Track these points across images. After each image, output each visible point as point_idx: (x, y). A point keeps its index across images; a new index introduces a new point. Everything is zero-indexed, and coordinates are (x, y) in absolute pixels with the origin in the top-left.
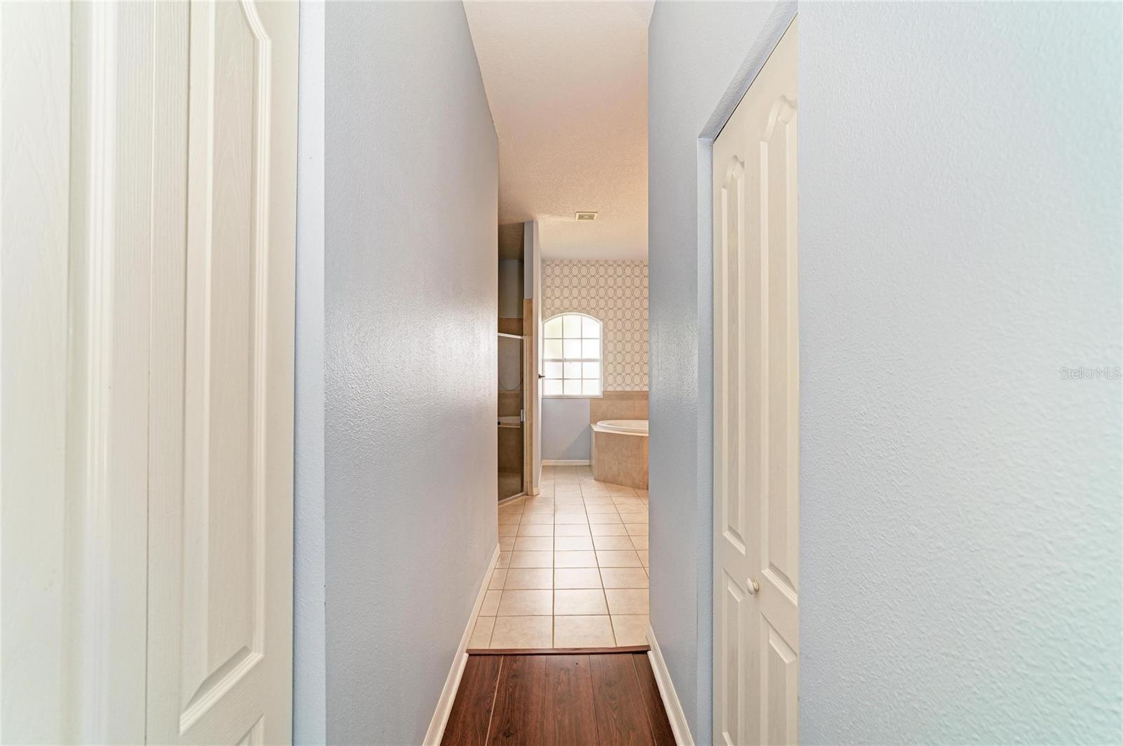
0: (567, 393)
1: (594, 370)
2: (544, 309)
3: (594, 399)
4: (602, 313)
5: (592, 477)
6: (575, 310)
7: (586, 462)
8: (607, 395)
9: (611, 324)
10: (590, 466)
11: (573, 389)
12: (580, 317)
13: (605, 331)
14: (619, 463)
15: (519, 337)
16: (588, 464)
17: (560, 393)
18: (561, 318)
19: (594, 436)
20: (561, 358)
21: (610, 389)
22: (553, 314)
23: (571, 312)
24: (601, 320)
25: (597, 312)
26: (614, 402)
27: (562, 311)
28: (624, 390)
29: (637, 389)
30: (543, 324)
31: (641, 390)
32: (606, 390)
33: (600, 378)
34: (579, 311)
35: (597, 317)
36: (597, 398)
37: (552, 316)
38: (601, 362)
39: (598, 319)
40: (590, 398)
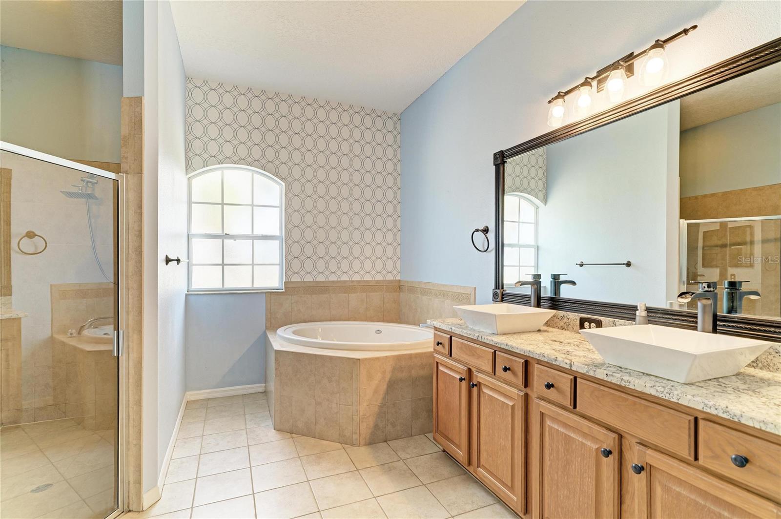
0: (230, 284)
1: (272, 252)
2: (190, 154)
3: (270, 294)
4: (284, 170)
5: (270, 423)
6: (241, 161)
7: (259, 387)
8: (290, 288)
9: (297, 188)
10: (265, 393)
11: (239, 280)
12: (250, 174)
13: (289, 195)
14: (318, 404)
15: (112, 175)
16: (261, 390)
17: (217, 285)
18: (219, 173)
19: (272, 357)
20: (220, 232)
21: (296, 278)
22: (205, 164)
23: (235, 163)
24: (282, 179)
25: (277, 168)
26: (301, 297)
27: (222, 161)
28: (315, 280)
29: (333, 278)
30: (189, 179)
31: (339, 280)
32: (289, 280)
33: (281, 263)
34: (248, 164)
35: (276, 174)
36: (275, 292)
37: (204, 166)
38: (281, 241)
39: (278, 177)
40: (266, 293)
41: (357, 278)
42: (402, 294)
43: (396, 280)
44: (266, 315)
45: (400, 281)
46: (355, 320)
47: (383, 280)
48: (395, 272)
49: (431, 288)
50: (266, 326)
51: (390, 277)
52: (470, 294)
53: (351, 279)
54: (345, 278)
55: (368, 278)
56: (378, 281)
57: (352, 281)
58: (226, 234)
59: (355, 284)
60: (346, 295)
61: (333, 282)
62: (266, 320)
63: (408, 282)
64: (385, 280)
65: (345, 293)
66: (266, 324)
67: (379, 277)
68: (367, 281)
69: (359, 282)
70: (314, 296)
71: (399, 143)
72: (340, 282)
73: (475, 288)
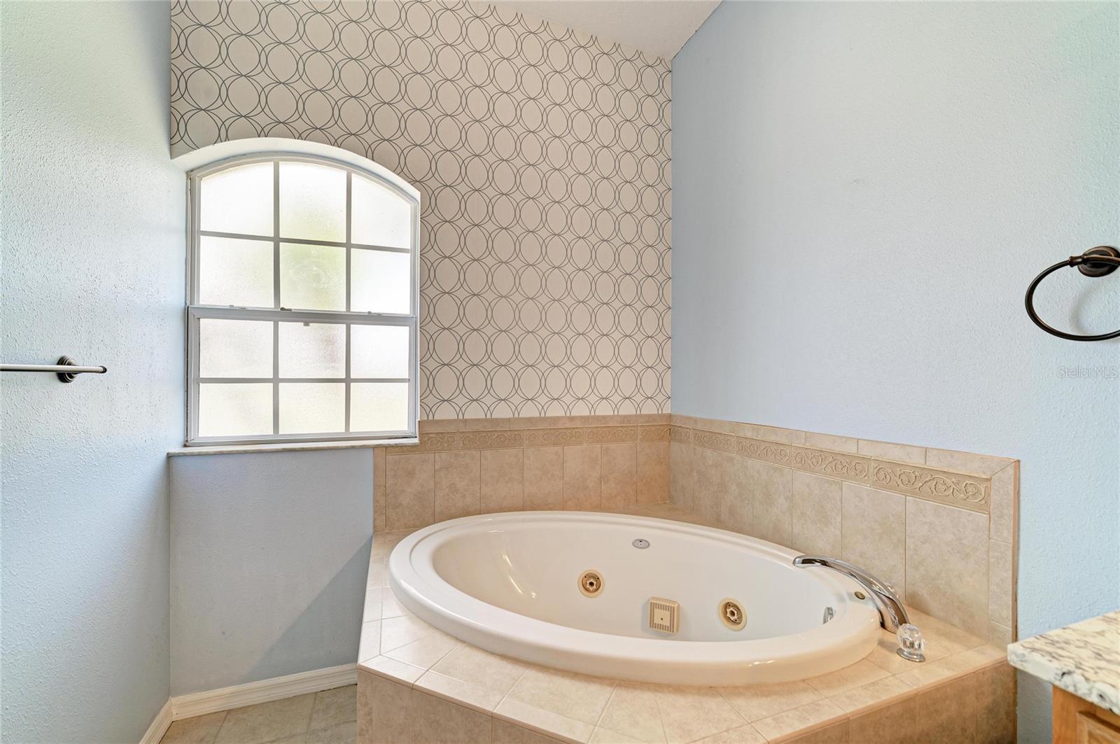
0: (293, 426)
2: (183, 106)
3: (386, 451)
4: (418, 160)
8: (433, 436)
9: (449, 204)
12: (341, 170)
13: (431, 220)
17: (263, 430)
18: (264, 165)
20: (270, 305)
23: (300, 137)
24: (413, 182)
25: (401, 154)
26: (456, 455)
27: (266, 130)
28: (489, 416)
29: (530, 411)
30: (190, 174)
31: (543, 415)
32: (431, 417)
33: (413, 377)
34: (333, 141)
35: (399, 170)
36: (396, 446)
37: (219, 139)
38: (413, 327)
39: (406, 178)
40: (375, 447)
41: (581, 410)
42: (675, 446)
43: (663, 416)
44: (376, 501)
45: (670, 416)
46: (579, 507)
47: (636, 415)
48: (660, 398)
49: (784, 440)
50: (375, 527)
51: (650, 409)
52: (989, 480)
53: (568, 414)
54: (555, 411)
55: (604, 410)
56: (625, 416)
57: (572, 419)
58: (282, 309)
59: (578, 424)
60: (558, 448)
61: (529, 420)
62: (375, 512)
63: (696, 420)
64: (641, 416)
65: (555, 444)
66: (375, 519)
67: (627, 409)
68: (604, 417)
69: (585, 419)
70: (488, 453)
71: (669, 121)
72: (546, 419)
73: (1019, 461)
